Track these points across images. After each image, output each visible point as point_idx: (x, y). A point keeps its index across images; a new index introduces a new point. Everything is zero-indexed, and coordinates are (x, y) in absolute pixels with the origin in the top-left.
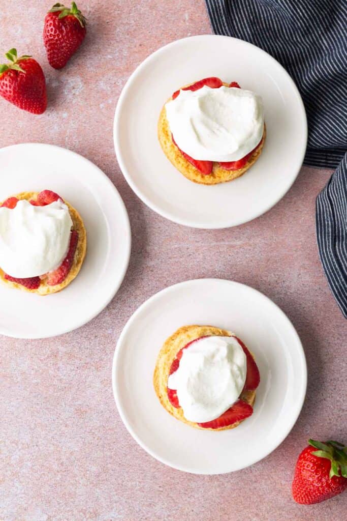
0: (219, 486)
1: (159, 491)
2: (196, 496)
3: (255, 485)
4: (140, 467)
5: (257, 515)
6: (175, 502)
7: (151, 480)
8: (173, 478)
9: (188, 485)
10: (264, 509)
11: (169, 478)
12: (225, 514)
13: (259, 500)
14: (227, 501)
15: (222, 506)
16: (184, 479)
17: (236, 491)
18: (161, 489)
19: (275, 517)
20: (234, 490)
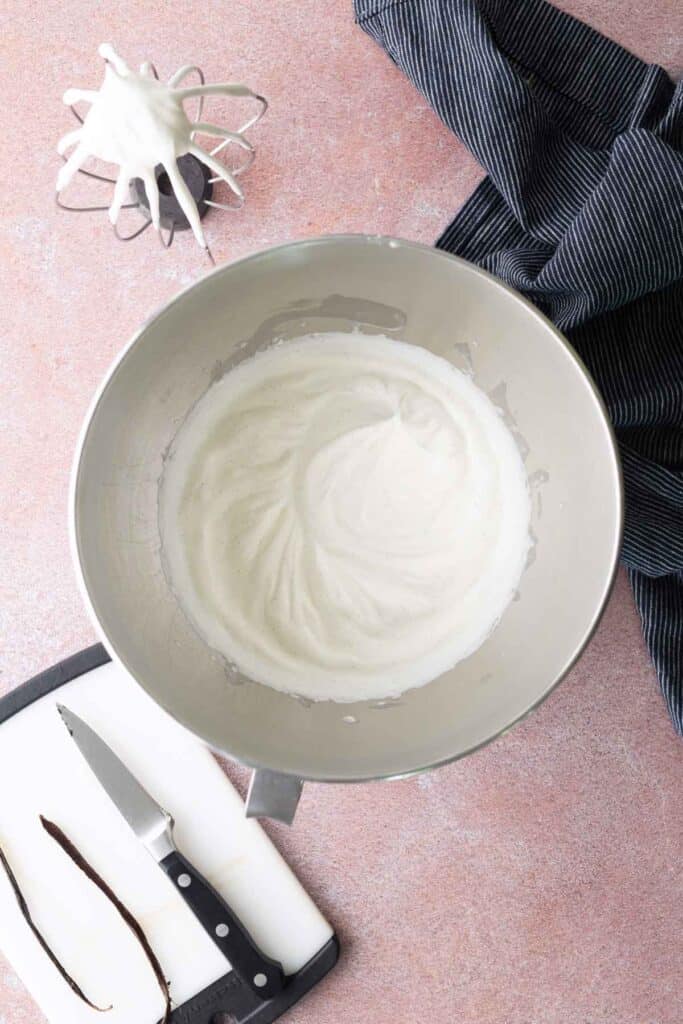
0: (420, 862)
1: (333, 868)
2: (387, 876)
3: (472, 860)
4: (305, 833)
5: (474, 904)
6: (355, 884)
7: (322, 852)
8: (354, 850)
9: (376, 861)
10: (485, 895)
11: (347, 850)
12: (428, 901)
13: (477, 882)
14: (431, 883)
15: (425, 890)
16: (370, 851)
17: (445, 869)
18: (335, 866)
19: (501, 905)
20: (442, 868)
